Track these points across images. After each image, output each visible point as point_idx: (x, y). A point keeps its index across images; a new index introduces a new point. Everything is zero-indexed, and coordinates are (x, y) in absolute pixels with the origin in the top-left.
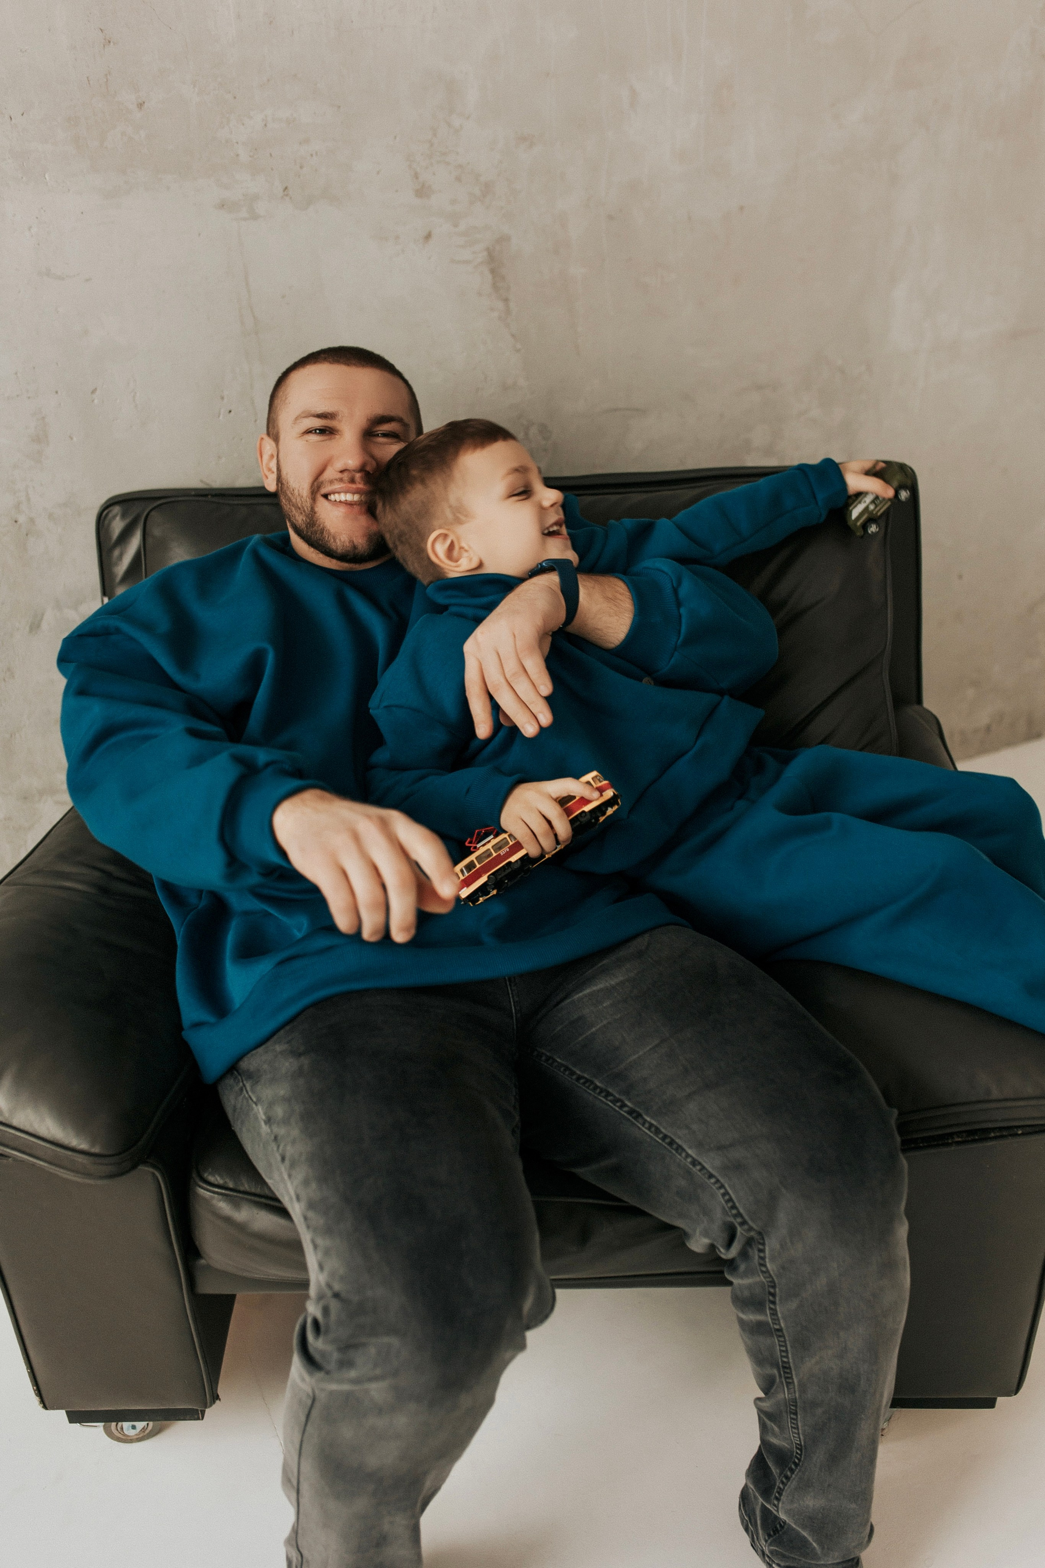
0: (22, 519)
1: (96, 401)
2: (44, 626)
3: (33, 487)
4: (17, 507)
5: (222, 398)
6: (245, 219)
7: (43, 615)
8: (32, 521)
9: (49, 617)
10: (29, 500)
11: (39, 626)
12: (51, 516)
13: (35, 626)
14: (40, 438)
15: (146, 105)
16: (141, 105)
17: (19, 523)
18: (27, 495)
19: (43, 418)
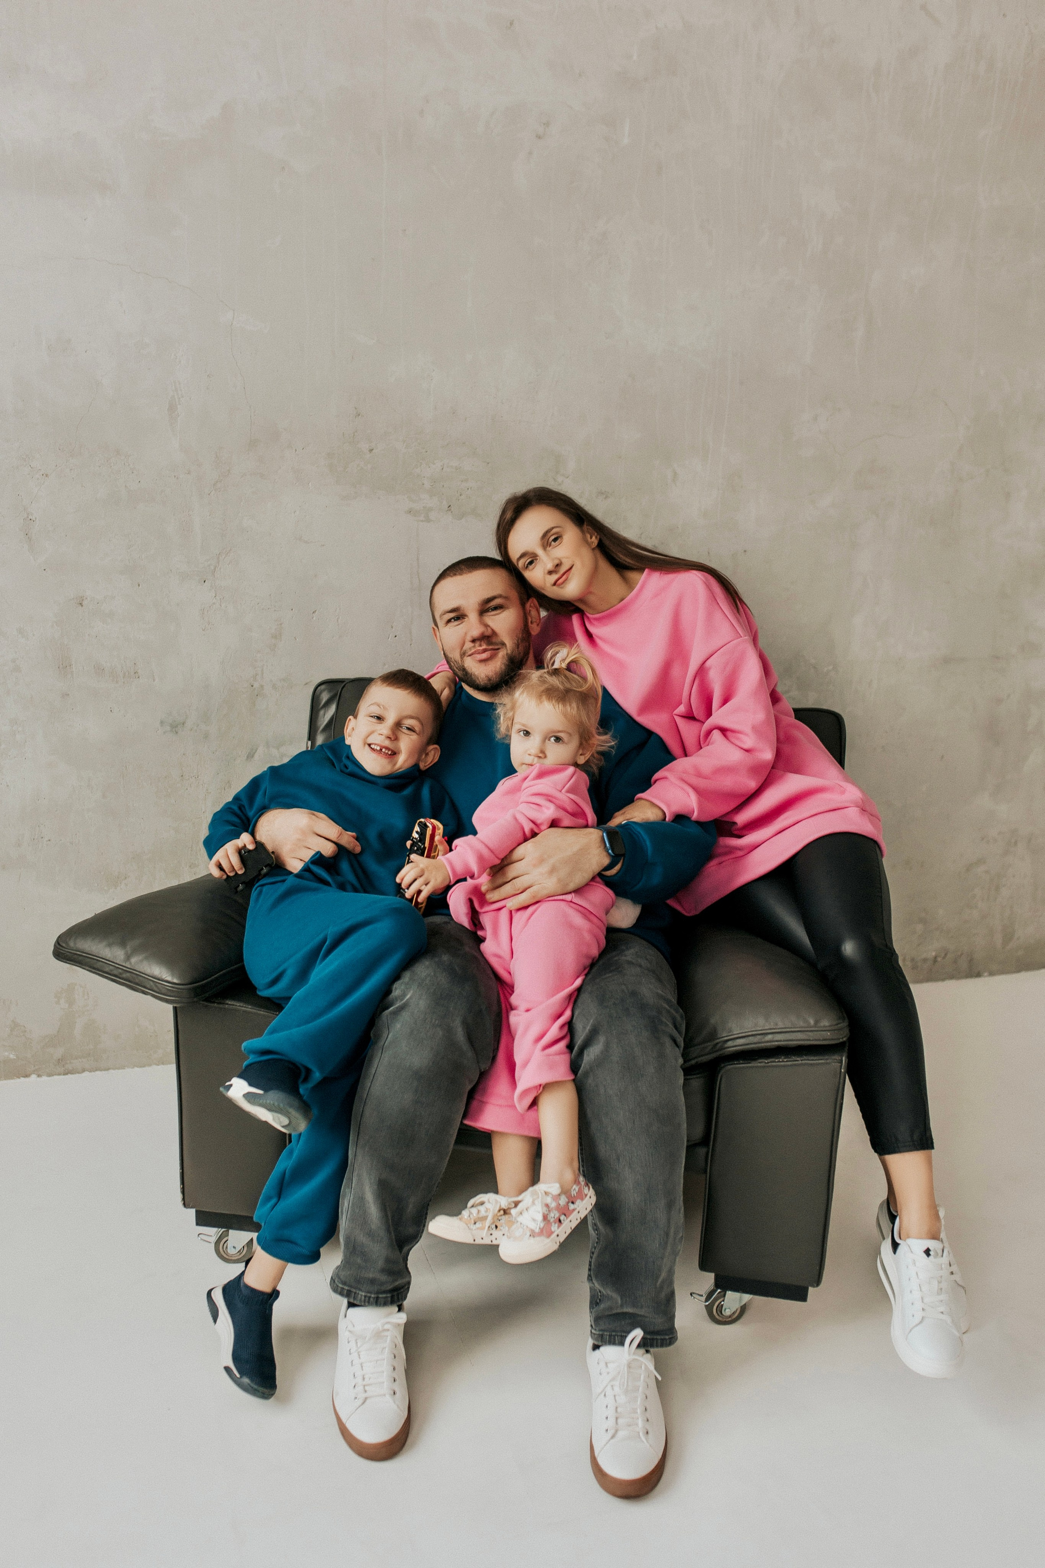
0: (256, 685)
1: (314, 618)
2: (256, 756)
3: (267, 666)
4: (255, 677)
5: (392, 627)
6: (422, 521)
7: (257, 749)
8: (262, 686)
9: (261, 751)
10: (262, 674)
11: (253, 756)
12: (274, 687)
13: (250, 756)
14: (277, 636)
15: (374, 451)
16: (371, 450)
17: (254, 687)
18: (262, 670)
19: (281, 624)
